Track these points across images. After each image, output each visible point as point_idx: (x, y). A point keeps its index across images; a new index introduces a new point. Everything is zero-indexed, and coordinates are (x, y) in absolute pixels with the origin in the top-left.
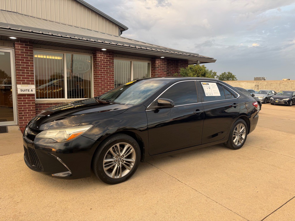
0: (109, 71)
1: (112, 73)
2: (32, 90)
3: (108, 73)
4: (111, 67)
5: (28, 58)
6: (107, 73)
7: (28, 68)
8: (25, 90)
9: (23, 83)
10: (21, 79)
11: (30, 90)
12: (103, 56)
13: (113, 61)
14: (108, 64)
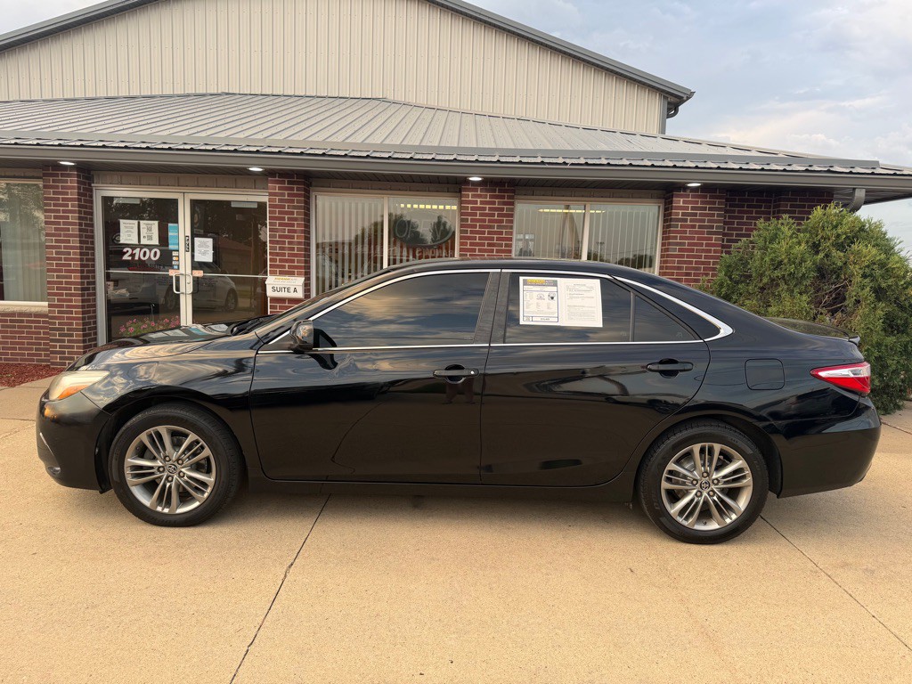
0: (498, 239)
1: (506, 245)
2: (295, 290)
3: (493, 245)
4: (506, 227)
5: (293, 213)
6: (489, 245)
7: (293, 237)
8: (280, 290)
9: (282, 273)
10: (278, 263)
11: (292, 290)
12: (480, 196)
13: (512, 210)
14: (496, 217)
